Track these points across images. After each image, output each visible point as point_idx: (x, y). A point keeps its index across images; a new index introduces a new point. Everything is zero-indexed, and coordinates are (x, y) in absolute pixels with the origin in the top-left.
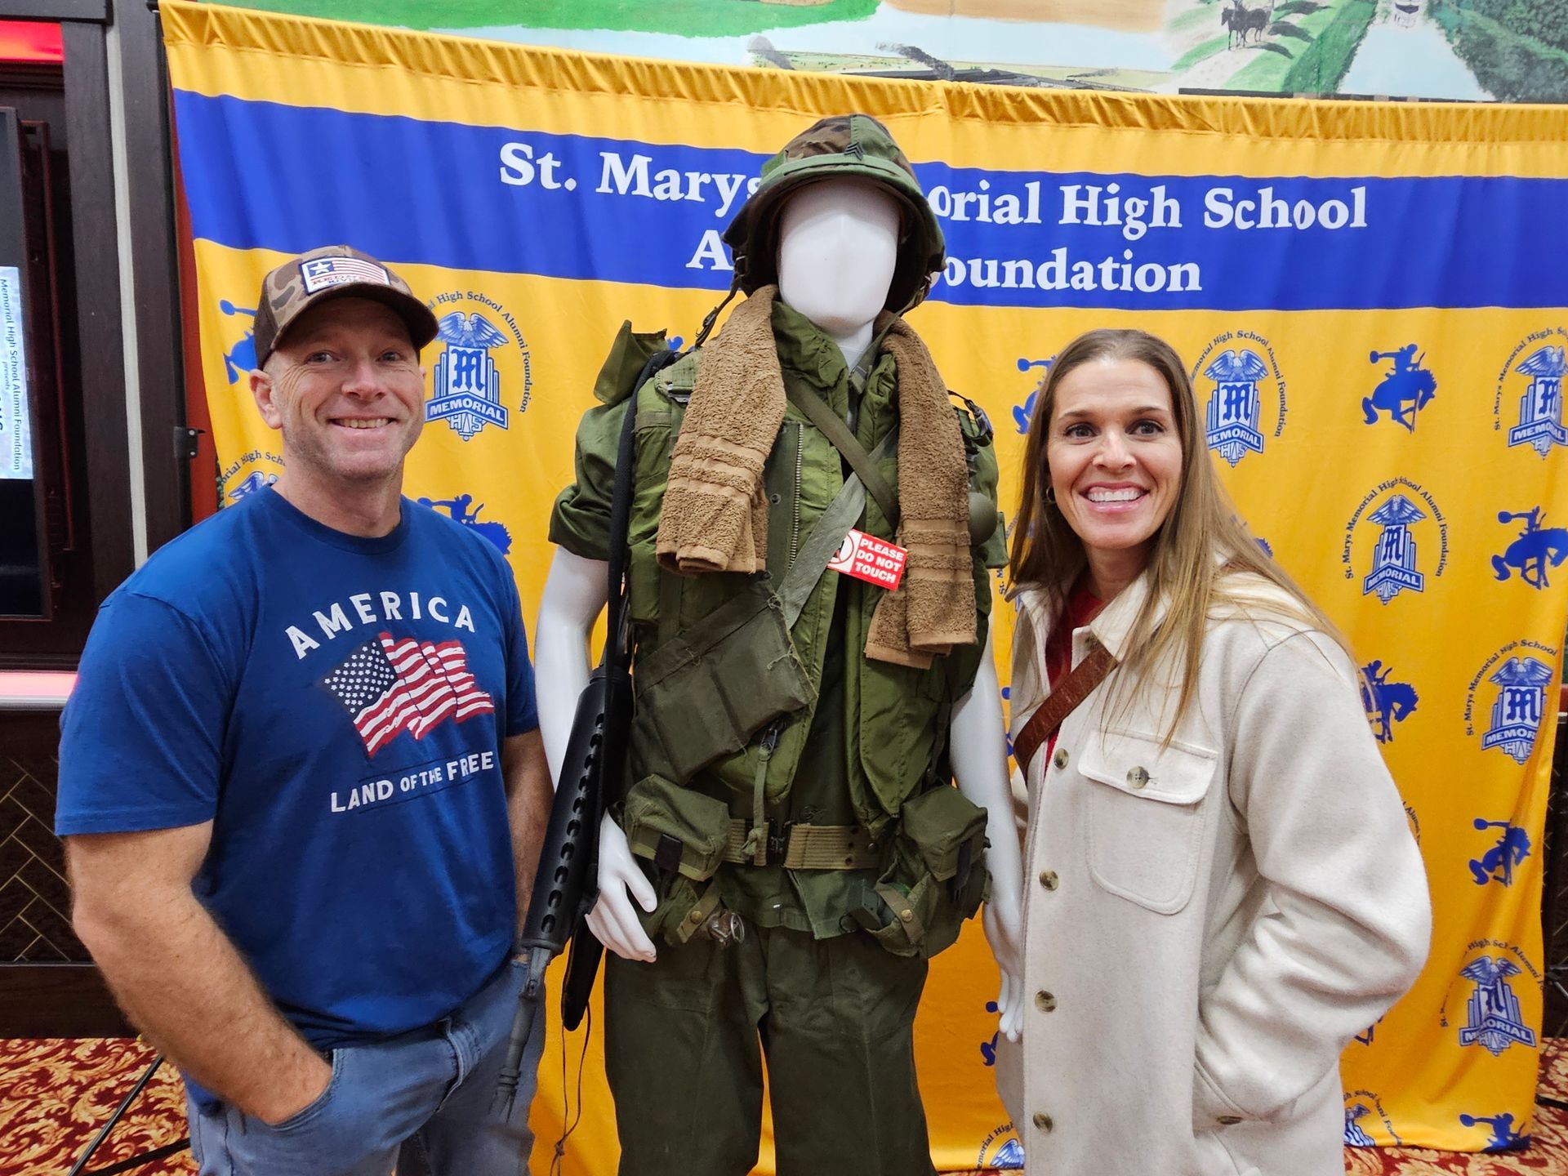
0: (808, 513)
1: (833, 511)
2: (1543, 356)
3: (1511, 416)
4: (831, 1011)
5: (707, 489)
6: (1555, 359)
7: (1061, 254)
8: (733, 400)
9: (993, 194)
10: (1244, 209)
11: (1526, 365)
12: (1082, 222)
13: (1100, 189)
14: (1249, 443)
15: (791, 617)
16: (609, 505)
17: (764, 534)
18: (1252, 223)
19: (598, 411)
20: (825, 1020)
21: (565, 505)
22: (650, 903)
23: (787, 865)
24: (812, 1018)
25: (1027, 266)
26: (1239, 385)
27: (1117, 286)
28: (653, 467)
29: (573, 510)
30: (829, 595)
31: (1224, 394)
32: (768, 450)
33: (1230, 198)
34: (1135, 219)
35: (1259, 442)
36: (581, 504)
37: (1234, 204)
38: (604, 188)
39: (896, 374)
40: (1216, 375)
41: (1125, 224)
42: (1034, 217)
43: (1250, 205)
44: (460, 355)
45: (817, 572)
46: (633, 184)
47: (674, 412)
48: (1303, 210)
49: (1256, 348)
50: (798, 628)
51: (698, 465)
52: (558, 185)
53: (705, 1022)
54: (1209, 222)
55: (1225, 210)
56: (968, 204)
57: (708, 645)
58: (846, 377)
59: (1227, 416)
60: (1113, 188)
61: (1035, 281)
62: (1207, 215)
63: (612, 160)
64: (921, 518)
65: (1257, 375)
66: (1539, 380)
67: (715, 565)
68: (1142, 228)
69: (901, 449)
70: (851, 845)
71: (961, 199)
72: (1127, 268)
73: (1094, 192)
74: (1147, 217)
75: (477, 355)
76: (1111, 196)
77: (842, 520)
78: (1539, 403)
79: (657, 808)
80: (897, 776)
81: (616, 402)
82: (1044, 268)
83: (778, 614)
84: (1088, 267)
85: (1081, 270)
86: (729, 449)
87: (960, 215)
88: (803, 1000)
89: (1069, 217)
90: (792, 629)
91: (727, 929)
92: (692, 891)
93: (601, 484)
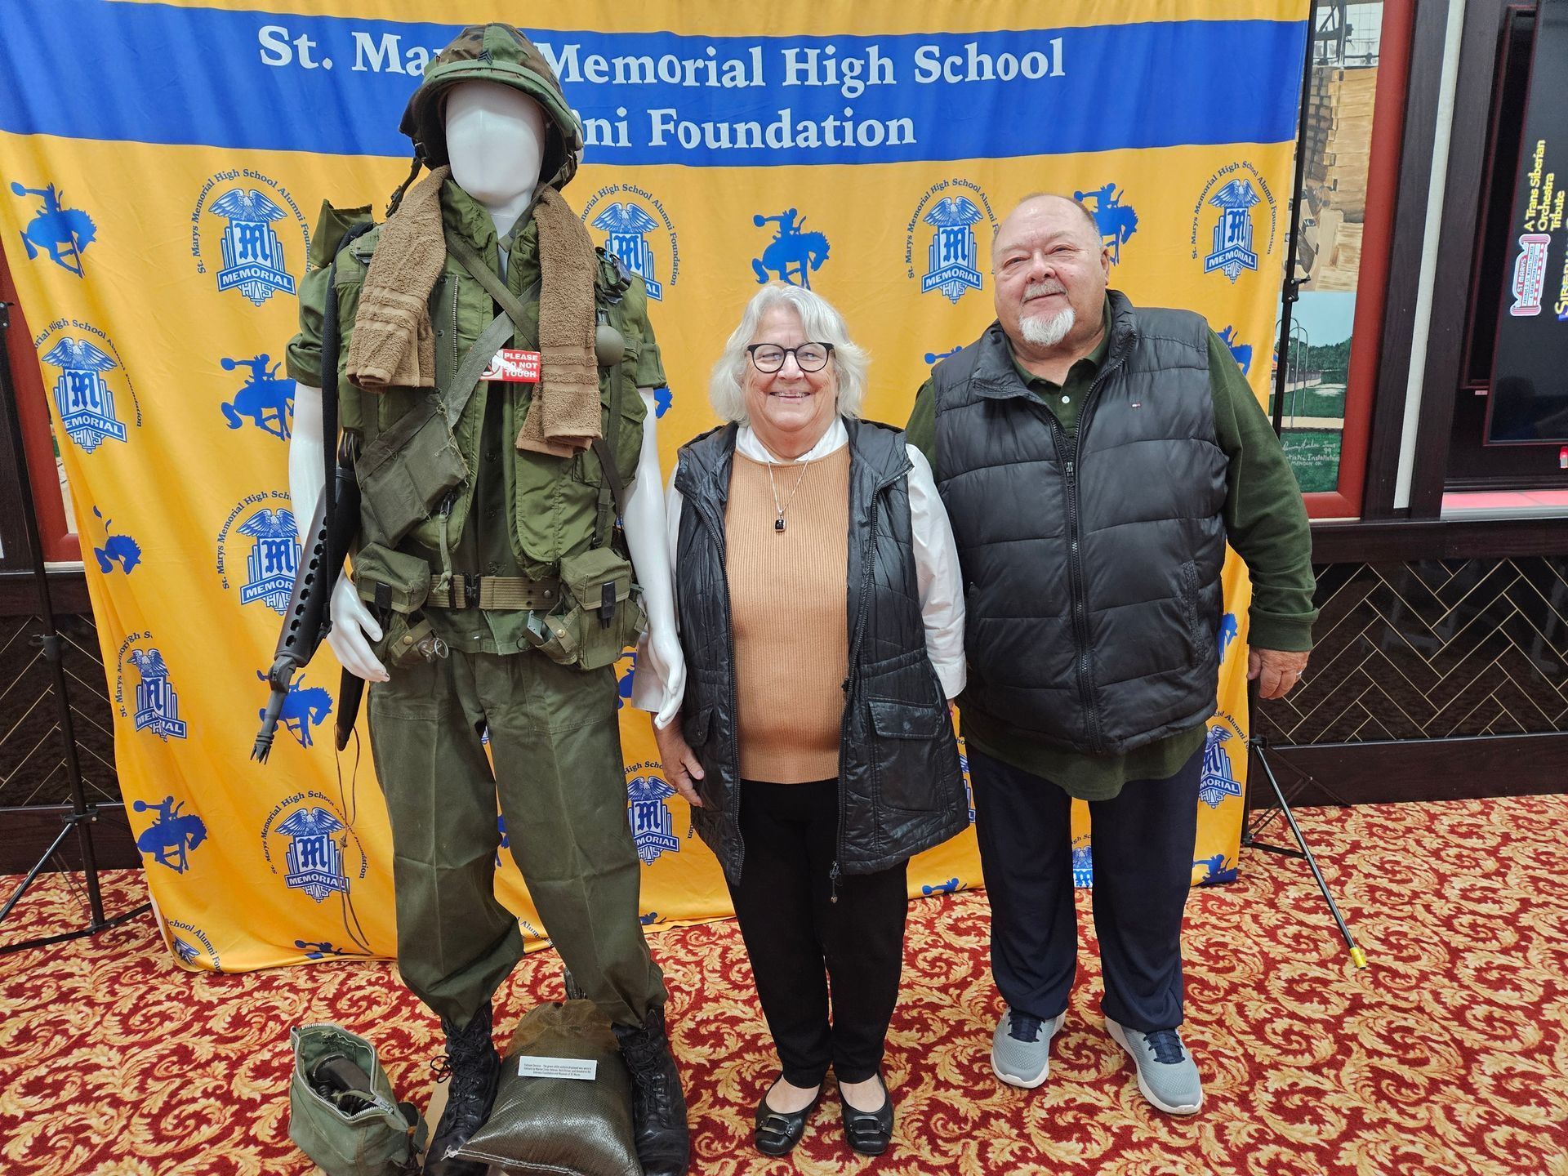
0: (463, 343)
1: (481, 341)
2: (1231, 188)
3: (1205, 245)
4: (526, 715)
5: (377, 326)
6: (1241, 190)
7: (786, 114)
8: (401, 259)
9: (721, 59)
10: (953, 64)
11: (1218, 197)
12: (803, 83)
13: (818, 51)
14: (969, 281)
15: (453, 419)
16: (321, 343)
17: (431, 360)
18: (960, 77)
19: (315, 273)
20: (521, 721)
21: (293, 347)
22: (377, 634)
23: (481, 606)
24: (512, 719)
25: (755, 127)
26: (956, 228)
27: (839, 142)
28: (350, 313)
29: (297, 350)
30: (481, 402)
31: (943, 238)
32: (426, 297)
33: (938, 55)
34: (852, 78)
35: (978, 280)
36: (304, 345)
37: (942, 61)
38: (359, 66)
39: (536, 236)
40: (935, 221)
41: (843, 83)
42: (758, 80)
43: (958, 61)
44: (244, 229)
45: (471, 386)
46: (386, 62)
47: (362, 271)
48: (1007, 62)
49: (969, 194)
50: (461, 428)
51: (372, 309)
52: (316, 65)
53: (435, 727)
54: (919, 78)
55: (933, 66)
56: (697, 69)
57: (399, 444)
58: (494, 240)
59: (947, 258)
60: (830, 50)
61: (764, 141)
62: (917, 71)
63: (363, 39)
64: (553, 345)
65: (972, 219)
66: (1228, 211)
67: (381, 379)
68: (860, 86)
69: (542, 294)
70: (530, 592)
71: (690, 65)
72: (849, 126)
73: (812, 54)
74: (864, 76)
75: (260, 229)
76: (829, 57)
77: (489, 347)
78: (1228, 233)
79: (373, 565)
80: (550, 536)
81: (324, 265)
82: (771, 129)
83: (443, 417)
84: (812, 126)
85: (806, 129)
86: (395, 296)
87: (691, 81)
88: (504, 706)
89: (791, 79)
90: (456, 429)
91: (433, 648)
92: (403, 622)
93: (317, 329)
